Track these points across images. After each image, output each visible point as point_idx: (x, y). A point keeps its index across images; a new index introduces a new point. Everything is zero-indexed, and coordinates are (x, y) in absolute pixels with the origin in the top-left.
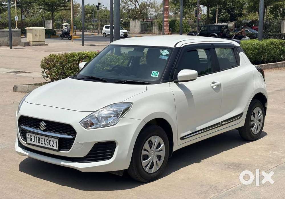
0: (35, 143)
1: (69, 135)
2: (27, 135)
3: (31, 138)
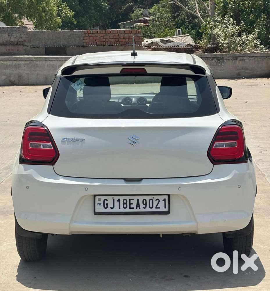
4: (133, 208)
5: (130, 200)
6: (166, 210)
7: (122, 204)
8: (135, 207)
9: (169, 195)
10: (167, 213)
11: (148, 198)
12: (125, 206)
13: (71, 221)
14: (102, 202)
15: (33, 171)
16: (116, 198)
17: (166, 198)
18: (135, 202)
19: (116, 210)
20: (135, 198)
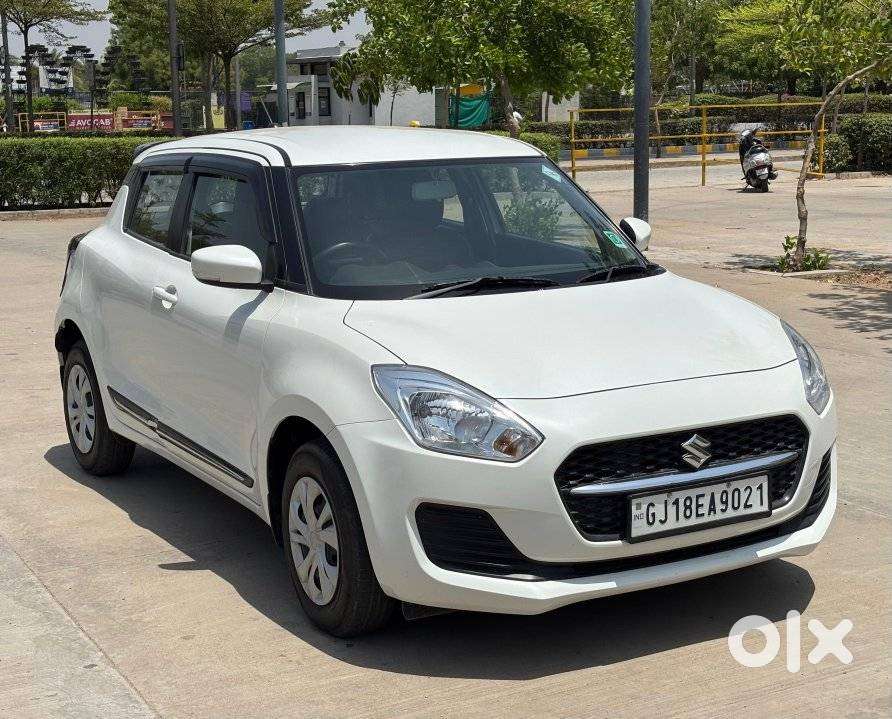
0: (671, 525)
1: (780, 450)
2: (634, 508)
3: (651, 512)
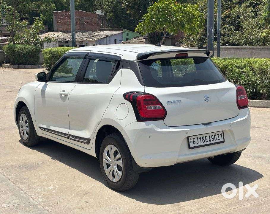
4: (207, 142)
5: (206, 137)
6: (222, 140)
7: (202, 140)
8: (208, 141)
9: (223, 131)
10: (223, 142)
11: (213, 134)
12: (204, 141)
13: (179, 156)
14: (192, 140)
15: (153, 125)
16: (199, 137)
17: (222, 132)
18: (208, 138)
19: (200, 144)
20: (208, 135)
